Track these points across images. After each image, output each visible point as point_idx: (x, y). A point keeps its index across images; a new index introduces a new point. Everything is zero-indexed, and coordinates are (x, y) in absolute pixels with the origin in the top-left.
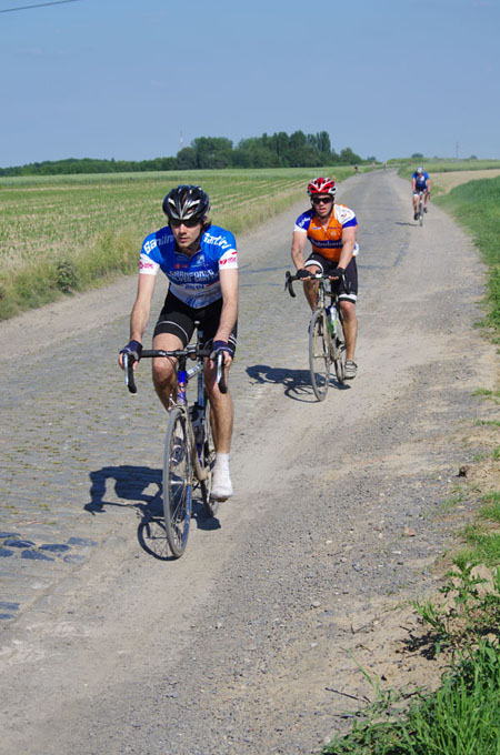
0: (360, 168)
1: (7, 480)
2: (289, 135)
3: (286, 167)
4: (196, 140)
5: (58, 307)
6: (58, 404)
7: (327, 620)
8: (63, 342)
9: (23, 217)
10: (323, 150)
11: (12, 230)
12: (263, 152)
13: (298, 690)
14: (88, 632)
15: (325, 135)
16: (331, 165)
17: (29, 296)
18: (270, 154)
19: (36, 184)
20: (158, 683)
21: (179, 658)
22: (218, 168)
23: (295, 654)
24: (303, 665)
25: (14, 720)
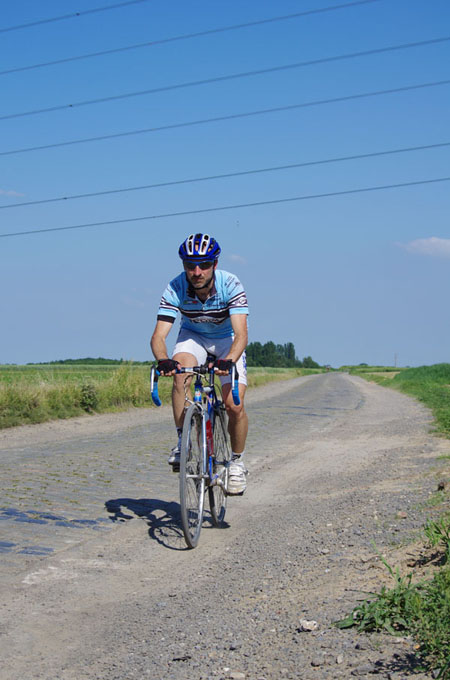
1: (42, 487)
2: (263, 345)
3: (259, 366)
5: (80, 420)
10: (289, 357)
14: (116, 566)
15: (291, 345)
23: (310, 577)
24: (320, 582)
25: (50, 609)
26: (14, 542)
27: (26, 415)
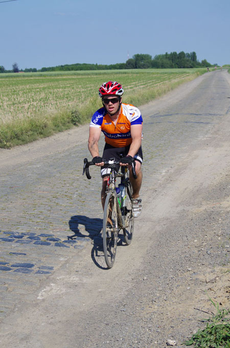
0: (210, 69)
1: (48, 210)
2: (178, 53)
3: (176, 68)
4: (135, 55)
5: (71, 131)
6: (72, 176)
7: (195, 277)
8: (74, 147)
9: (55, 90)
10: (193, 60)
11: (51, 96)
12: (166, 61)
13: (181, 309)
14: (85, 280)
15: (194, 54)
16: (197, 67)
17: (58, 126)
18: (169, 62)
19: (61, 75)
20: (117, 304)
21: (126, 293)
22: (145, 68)
23: (180, 292)
24: (184, 297)
25: (51, 320)
26: (34, 263)
27: (41, 133)
